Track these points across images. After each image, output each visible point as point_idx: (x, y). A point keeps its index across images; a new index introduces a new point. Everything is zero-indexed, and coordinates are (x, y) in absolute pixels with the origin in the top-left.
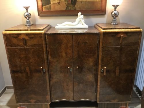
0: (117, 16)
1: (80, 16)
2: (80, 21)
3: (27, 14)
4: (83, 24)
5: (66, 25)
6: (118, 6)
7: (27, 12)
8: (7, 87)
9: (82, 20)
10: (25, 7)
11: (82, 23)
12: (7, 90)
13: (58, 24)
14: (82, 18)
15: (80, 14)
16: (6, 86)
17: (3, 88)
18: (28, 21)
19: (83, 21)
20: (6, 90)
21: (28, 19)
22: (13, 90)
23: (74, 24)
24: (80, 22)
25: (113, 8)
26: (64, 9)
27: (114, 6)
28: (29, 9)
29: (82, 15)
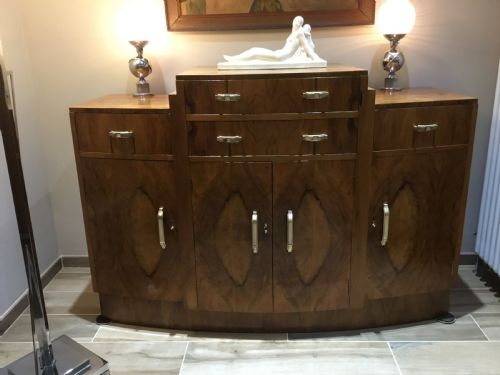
0: (398, 68)
1: (300, 28)
2: (300, 44)
3: (138, 62)
4: (308, 55)
5: (253, 58)
6: (401, 36)
7: (140, 57)
8: (65, 259)
9: (305, 41)
10: (133, 43)
11: (306, 51)
12: (64, 270)
13: (226, 57)
14: (307, 36)
15: (298, 20)
16: (61, 256)
17: (53, 264)
18: (142, 82)
19: (309, 45)
20: (60, 268)
21: (142, 79)
22: (89, 269)
23: (278, 53)
24: (300, 49)
25: (387, 42)
26: (246, 10)
27: (389, 37)
28: (145, 49)
29: (308, 26)
